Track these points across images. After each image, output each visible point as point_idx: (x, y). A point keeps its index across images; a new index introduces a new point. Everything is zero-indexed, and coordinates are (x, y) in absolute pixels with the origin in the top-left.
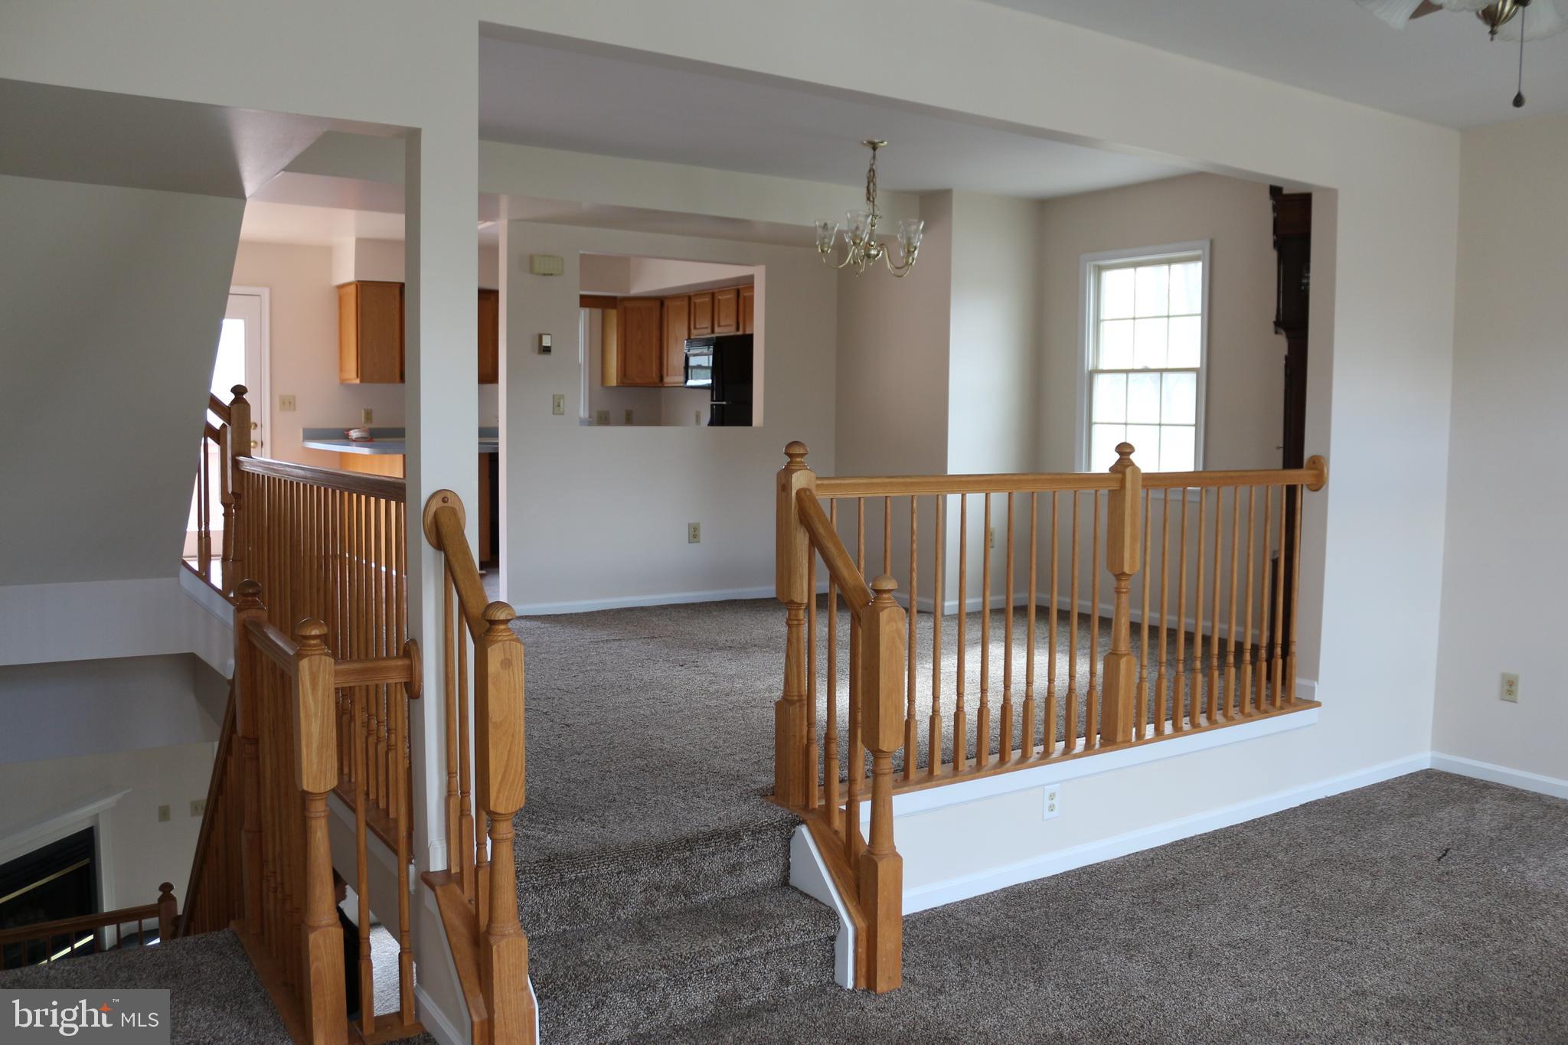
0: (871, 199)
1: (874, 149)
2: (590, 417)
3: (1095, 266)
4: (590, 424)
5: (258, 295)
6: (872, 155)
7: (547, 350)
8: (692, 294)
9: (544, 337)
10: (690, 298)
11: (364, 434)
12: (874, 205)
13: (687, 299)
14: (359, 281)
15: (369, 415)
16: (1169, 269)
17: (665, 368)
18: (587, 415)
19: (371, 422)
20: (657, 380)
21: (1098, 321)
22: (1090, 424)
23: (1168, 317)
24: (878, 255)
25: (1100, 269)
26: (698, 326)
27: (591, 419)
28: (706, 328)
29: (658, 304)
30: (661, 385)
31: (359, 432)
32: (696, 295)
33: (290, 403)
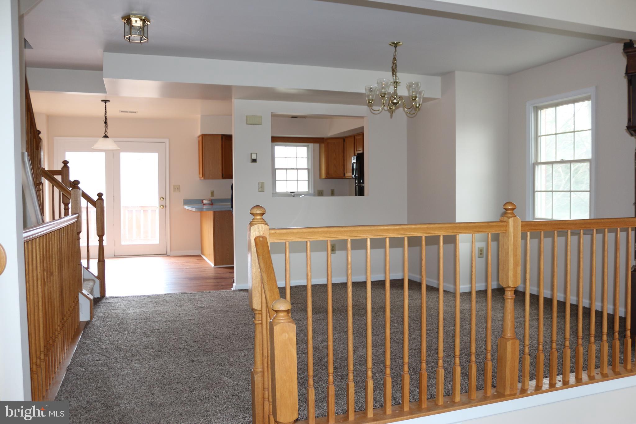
0: (395, 74)
1: (396, 47)
2: (314, 193)
3: (534, 107)
4: (314, 196)
5: (164, 142)
6: (394, 50)
7: (254, 161)
8: (355, 135)
9: (253, 154)
10: (354, 136)
11: (209, 202)
12: (396, 77)
13: (353, 137)
14: (203, 134)
15: (212, 193)
16: (574, 105)
17: (346, 169)
18: (313, 192)
19: (214, 196)
20: (342, 175)
21: (537, 137)
22: (534, 192)
23: (574, 132)
24: (398, 103)
25: (537, 109)
26: (358, 150)
27: (314, 194)
28: (361, 150)
29: (342, 140)
30: (344, 178)
31: (207, 201)
32: (357, 135)
33: (178, 189)
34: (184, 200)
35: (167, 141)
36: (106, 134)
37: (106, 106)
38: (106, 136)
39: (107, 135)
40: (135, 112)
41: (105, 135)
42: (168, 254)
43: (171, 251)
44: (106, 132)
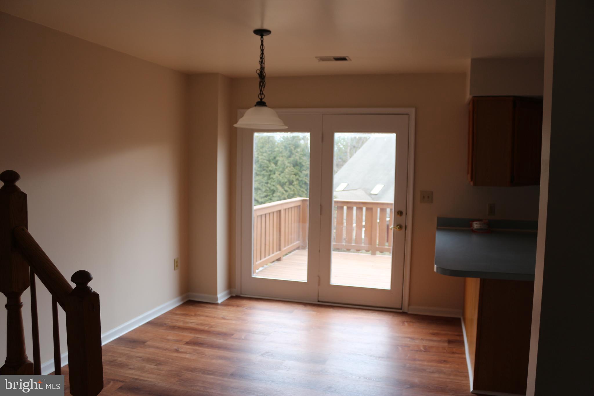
5: (407, 114)
14: (474, 97)
15: (492, 210)
31: (480, 224)
33: (428, 197)
34: (439, 219)
35: (412, 111)
36: (261, 99)
37: (262, 41)
38: (261, 103)
39: (263, 100)
40: (344, 59)
41: (259, 100)
42: (405, 309)
43: (409, 304)
44: (261, 93)
